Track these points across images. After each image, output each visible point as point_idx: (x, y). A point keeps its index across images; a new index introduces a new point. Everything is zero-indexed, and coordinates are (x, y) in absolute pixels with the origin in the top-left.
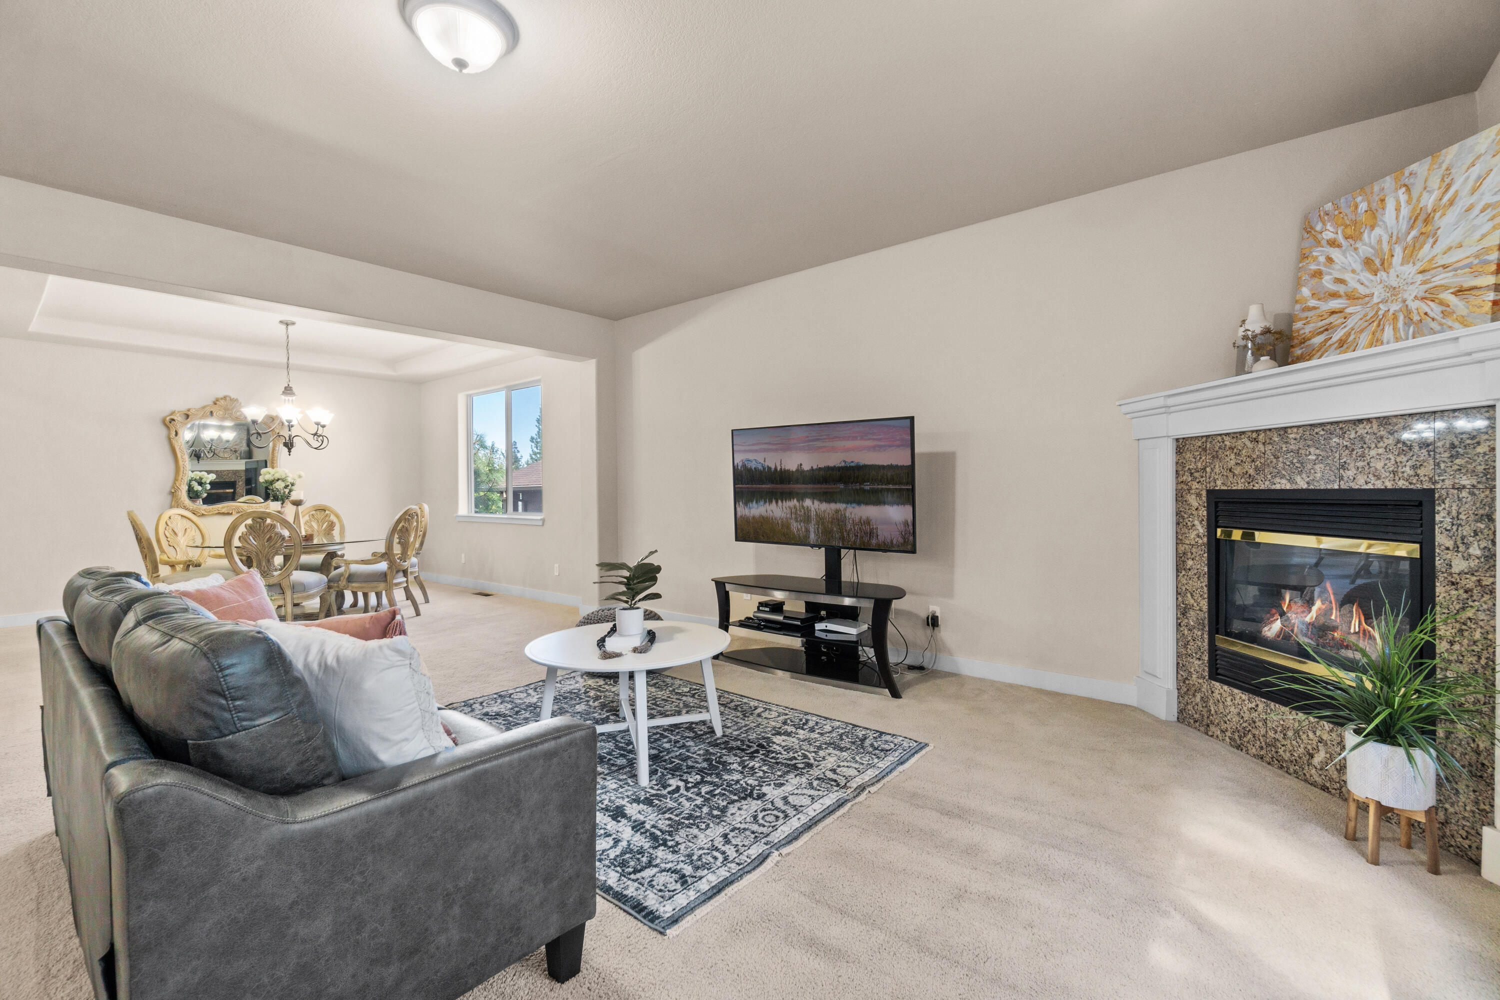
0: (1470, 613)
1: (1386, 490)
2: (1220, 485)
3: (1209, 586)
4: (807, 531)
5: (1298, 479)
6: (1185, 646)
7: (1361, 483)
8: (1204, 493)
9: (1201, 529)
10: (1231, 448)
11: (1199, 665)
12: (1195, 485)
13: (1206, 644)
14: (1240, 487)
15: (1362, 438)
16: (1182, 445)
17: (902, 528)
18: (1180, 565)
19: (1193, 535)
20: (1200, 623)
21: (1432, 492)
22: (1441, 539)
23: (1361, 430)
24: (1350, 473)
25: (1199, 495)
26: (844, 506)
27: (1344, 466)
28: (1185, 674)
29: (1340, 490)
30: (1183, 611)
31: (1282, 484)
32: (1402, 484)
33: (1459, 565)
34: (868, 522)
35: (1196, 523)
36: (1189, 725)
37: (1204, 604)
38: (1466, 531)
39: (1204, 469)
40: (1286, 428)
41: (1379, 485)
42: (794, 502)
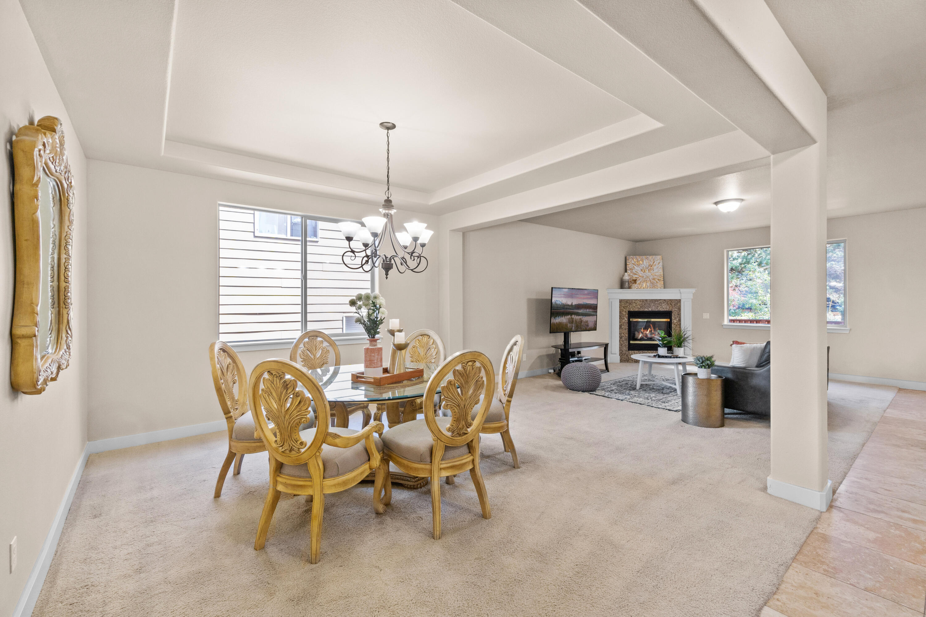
0: (677, 328)
1: (665, 311)
2: (631, 310)
3: (628, 331)
4: (572, 326)
5: (649, 309)
6: (621, 345)
7: (661, 310)
8: (627, 312)
9: (626, 319)
10: (634, 302)
11: (625, 348)
12: (625, 310)
13: (627, 344)
14: (637, 310)
15: (661, 302)
16: (621, 301)
17: (594, 323)
18: (620, 327)
19: (624, 321)
20: (626, 339)
21: (671, 311)
22: (673, 318)
23: (661, 301)
24: (659, 308)
25: (626, 312)
26: (582, 317)
27: (658, 307)
28: (621, 352)
29: (657, 311)
30: (621, 338)
31: (647, 310)
32: (667, 310)
33: (675, 321)
34: (587, 322)
35: (625, 318)
36: (623, 362)
37: (627, 335)
38: (676, 316)
39: (627, 306)
40: (647, 300)
41: (664, 310)
42: (569, 316)
